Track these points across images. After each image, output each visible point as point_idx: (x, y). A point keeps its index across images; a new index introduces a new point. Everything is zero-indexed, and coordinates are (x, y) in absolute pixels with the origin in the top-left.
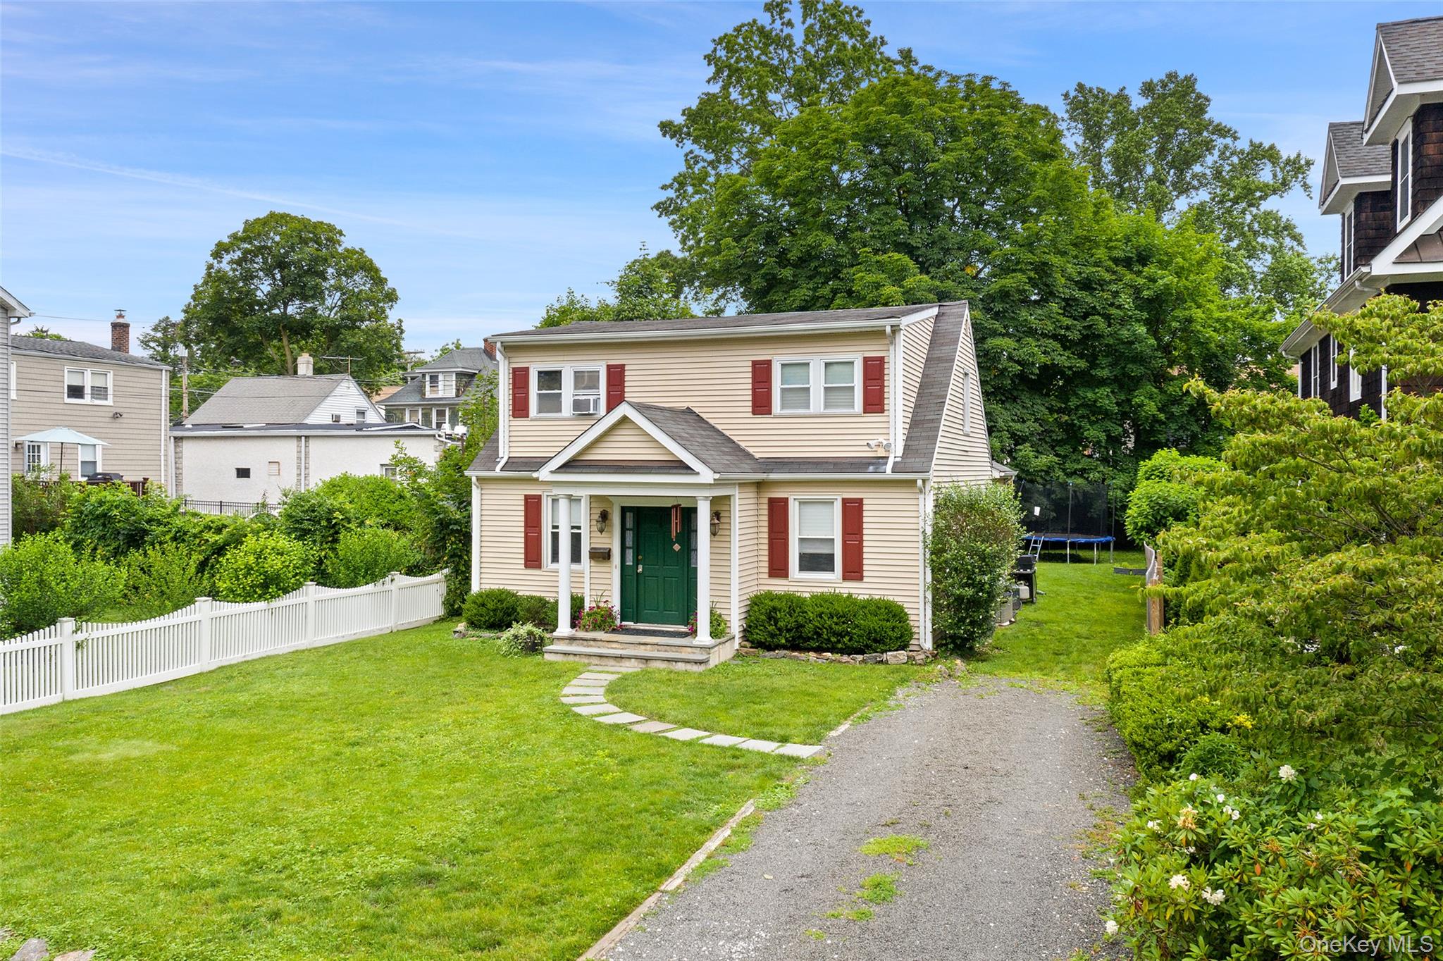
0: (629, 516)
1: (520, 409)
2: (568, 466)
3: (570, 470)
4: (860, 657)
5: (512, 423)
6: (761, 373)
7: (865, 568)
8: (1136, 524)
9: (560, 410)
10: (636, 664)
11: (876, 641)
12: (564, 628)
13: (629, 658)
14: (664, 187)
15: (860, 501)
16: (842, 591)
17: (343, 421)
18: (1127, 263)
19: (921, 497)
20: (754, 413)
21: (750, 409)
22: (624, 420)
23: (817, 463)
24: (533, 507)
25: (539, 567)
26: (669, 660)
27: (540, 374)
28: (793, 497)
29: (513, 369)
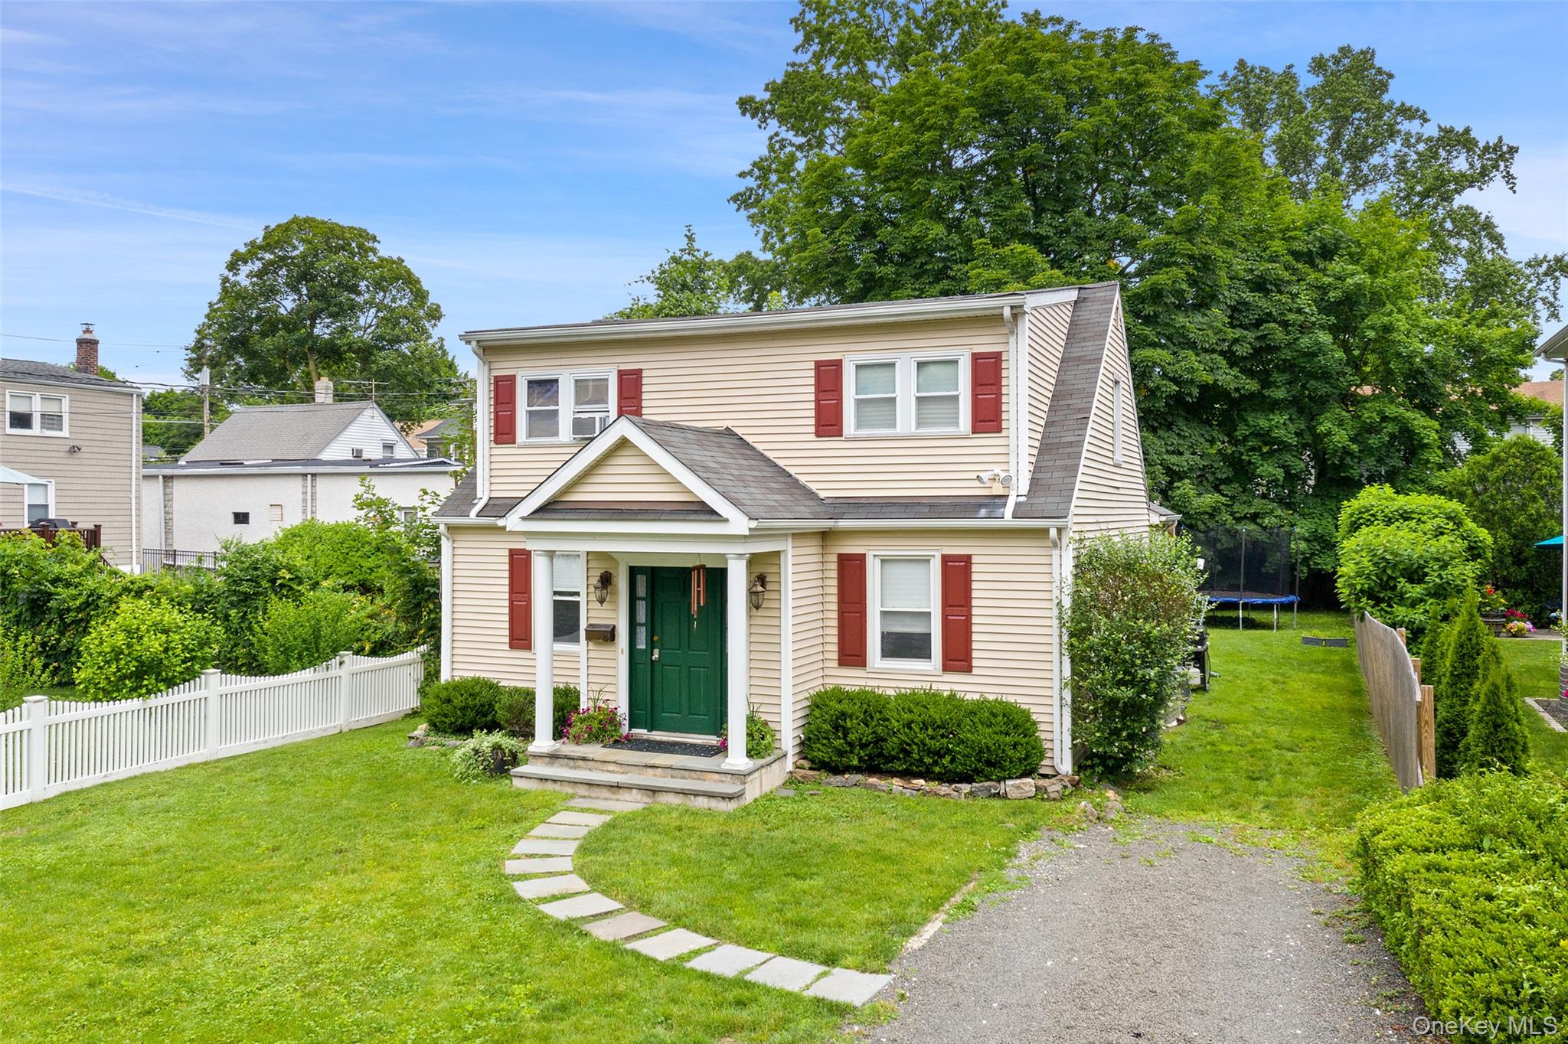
0: (642, 581)
1: (504, 432)
2: (546, 510)
3: (546, 516)
4: (966, 788)
5: (494, 452)
6: (828, 378)
7: (975, 654)
8: (1352, 586)
9: (556, 434)
10: (639, 797)
11: (989, 763)
12: (543, 740)
13: (629, 788)
14: (742, 175)
15: (968, 559)
16: (941, 687)
17: (365, 456)
18: (1308, 258)
19: (1056, 553)
20: (818, 434)
21: (813, 429)
22: (623, 443)
23: (906, 505)
24: (520, 565)
25: (533, 648)
26: (685, 793)
27: (530, 382)
28: (873, 553)
29: (495, 377)
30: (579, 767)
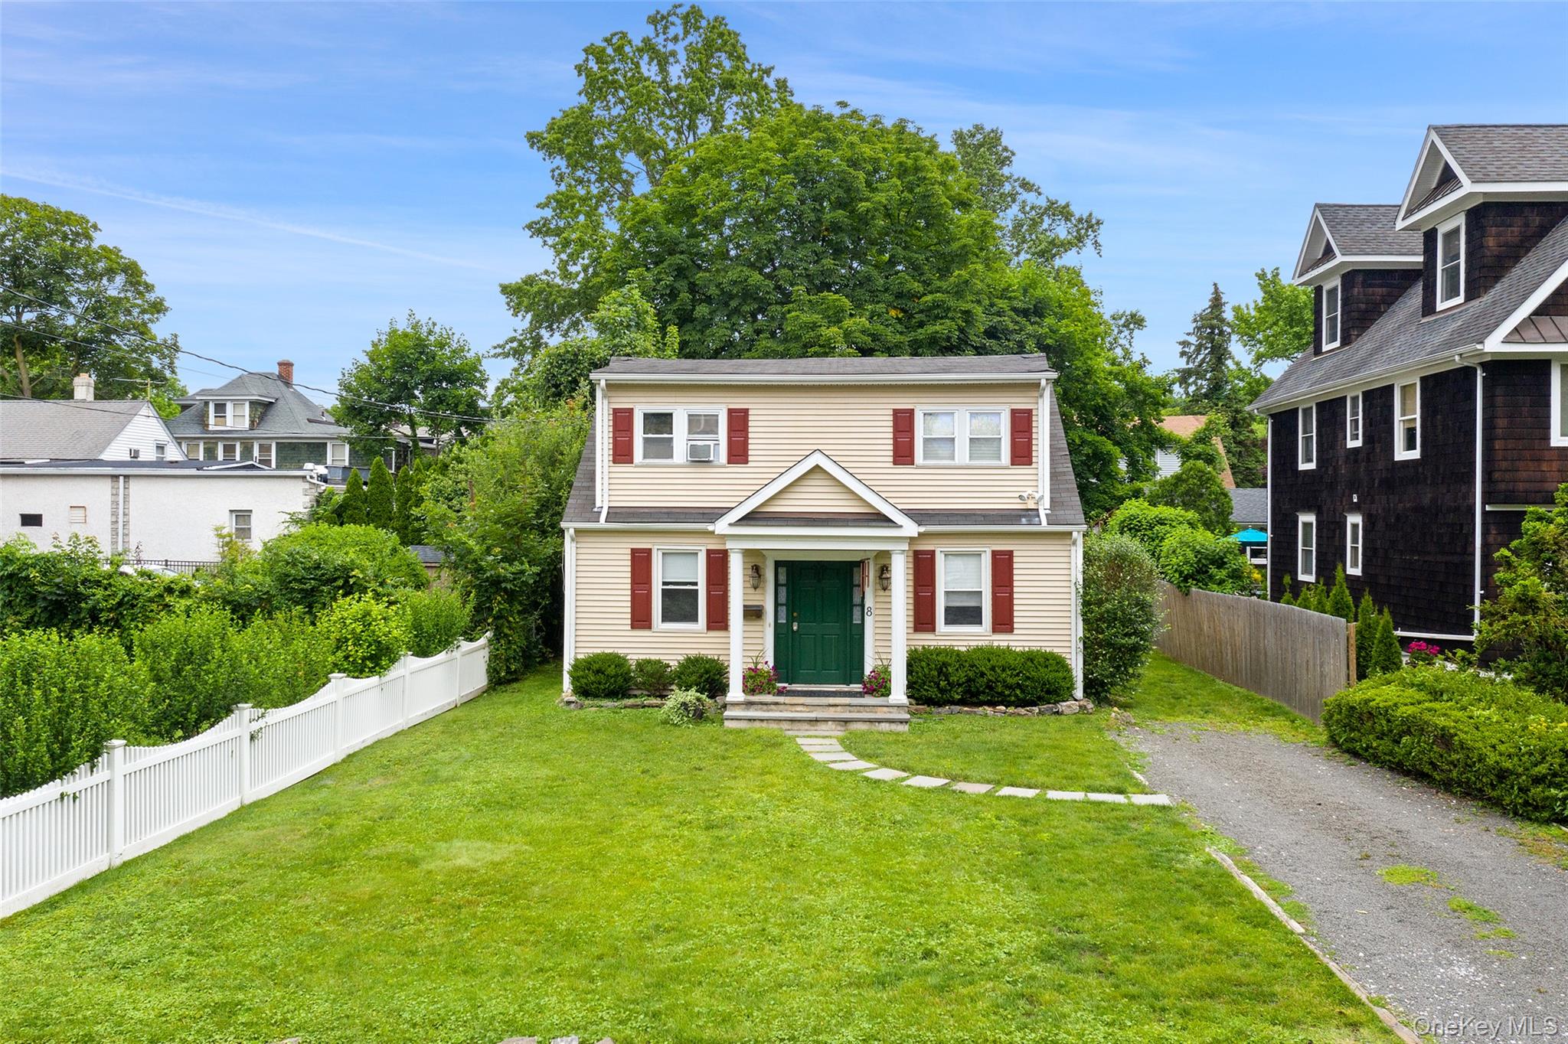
0: (782, 571)
1: (622, 453)
2: (751, 518)
3: (752, 523)
4: (1036, 709)
5: (612, 469)
6: (903, 423)
7: (1015, 620)
9: (671, 456)
11: (1048, 692)
12: (735, 692)
13: (826, 721)
15: (1011, 553)
17: (142, 458)
19: (1073, 548)
20: (895, 463)
21: (891, 459)
22: (817, 469)
23: (966, 516)
24: (641, 562)
25: (649, 627)
27: (647, 416)
28: (940, 549)
29: (614, 410)
30: (772, 710)
